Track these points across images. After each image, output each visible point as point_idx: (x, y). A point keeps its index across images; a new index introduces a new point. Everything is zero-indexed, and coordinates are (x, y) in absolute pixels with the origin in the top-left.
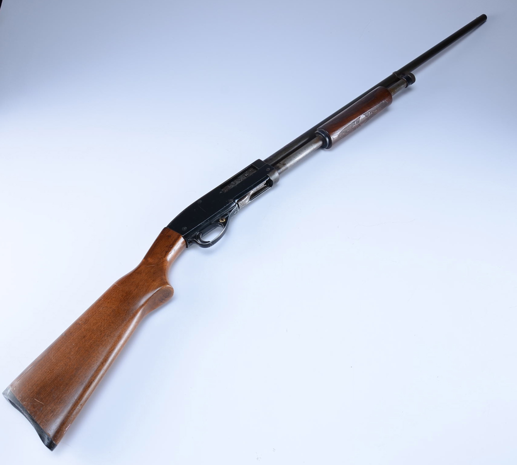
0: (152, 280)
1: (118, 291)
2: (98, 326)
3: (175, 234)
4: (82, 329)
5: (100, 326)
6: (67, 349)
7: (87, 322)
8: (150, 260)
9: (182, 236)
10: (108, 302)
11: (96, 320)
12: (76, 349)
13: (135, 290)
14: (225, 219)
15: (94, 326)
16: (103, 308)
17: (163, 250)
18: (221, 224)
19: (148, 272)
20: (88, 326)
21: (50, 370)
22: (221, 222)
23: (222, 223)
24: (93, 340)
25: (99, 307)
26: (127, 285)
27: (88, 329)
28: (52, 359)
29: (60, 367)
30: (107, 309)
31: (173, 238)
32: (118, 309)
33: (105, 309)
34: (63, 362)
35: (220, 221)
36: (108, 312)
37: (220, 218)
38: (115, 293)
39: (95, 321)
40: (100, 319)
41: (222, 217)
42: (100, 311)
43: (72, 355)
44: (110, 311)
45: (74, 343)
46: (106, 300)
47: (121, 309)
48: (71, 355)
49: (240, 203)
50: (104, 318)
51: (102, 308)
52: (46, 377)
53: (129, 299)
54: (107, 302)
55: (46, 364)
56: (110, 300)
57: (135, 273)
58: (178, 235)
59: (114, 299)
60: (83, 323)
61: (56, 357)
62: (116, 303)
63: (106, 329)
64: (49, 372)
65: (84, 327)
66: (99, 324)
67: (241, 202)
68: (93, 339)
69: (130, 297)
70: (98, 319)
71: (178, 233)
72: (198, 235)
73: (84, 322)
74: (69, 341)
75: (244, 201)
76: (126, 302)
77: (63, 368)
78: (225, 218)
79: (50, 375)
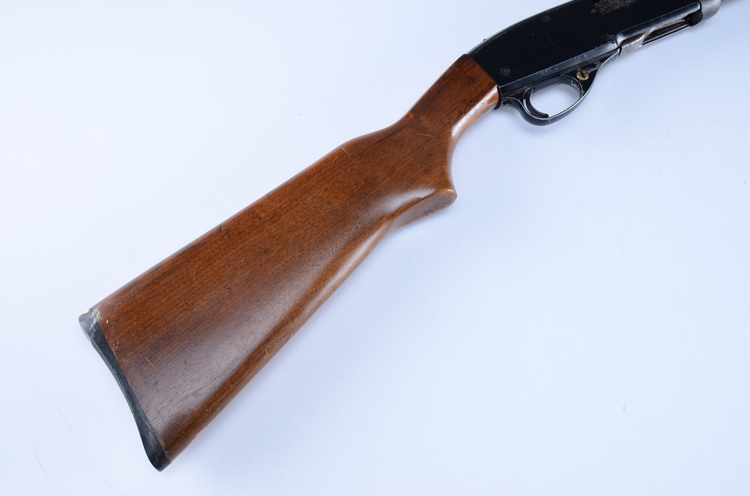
0: (422, 169)
1: (349, 170)
2: (299, 236)
3: (485, 77)
4: (264, 232)
5: (301, 237)
6: (227, 267)
7: (276, 218)
8: (425, 121)
9: (498, 88)
10: (326, 189)
11: (296, 221)
12: (246, 274)
13: (383, 180)
14: (589, 74)
15: (290, 232)
16: (313, 199)
17: (454, 107)
18: (577, 84)
19: (418, 148)
20: (278, 229)
21: (187, 303)
22: (578, 79)
23: (582, 82)
24: (284, 265)
25: (305, 193)
26: (370, 162)
27: (276, 235)
28: (194, 279)
29: (207, 304)
30: (322, 203)
31: (479, 85)
32: (343, 211)
33: (318, 203)
34: (216, 293)
35: (578, 77)
36: (322, 211)
37: (579, 69)
38: (343, 173)
39: (294, 223)
40: (305, 222)
41: (582, 68)
42: (305, 202)
43: (236, 284)
44: (326, 211)
45: (244, 258)
46: (322, 183)
47: (350, 213)
48: (234, 282)
49: (625, 46)
50: (312, 222)
51: (311, 197)
52: (176, 317)
53: (369, 196)
54: (323, 188)
55: (179, 287)
56: (330, 184)
57: (390, 140)
58: (490, 83)
59: (338, 185)
60: (267, 218)
61: (204, 278)
62: (342, 196)
63: (313, 248)
64: (183, 306)
65: (269, 228)
66: (301, 232)
67: (628, 45)
68: (283, 262)
69: (372, 193)
70: (300, 221)
71: (491, 78)
72: (526, 93)
73: (271, 216)
74: (234, 251)
75: (633, 44)
76: (362, 201)
77: (212, 307)
78: (589, 72)
79: (186, 314)
